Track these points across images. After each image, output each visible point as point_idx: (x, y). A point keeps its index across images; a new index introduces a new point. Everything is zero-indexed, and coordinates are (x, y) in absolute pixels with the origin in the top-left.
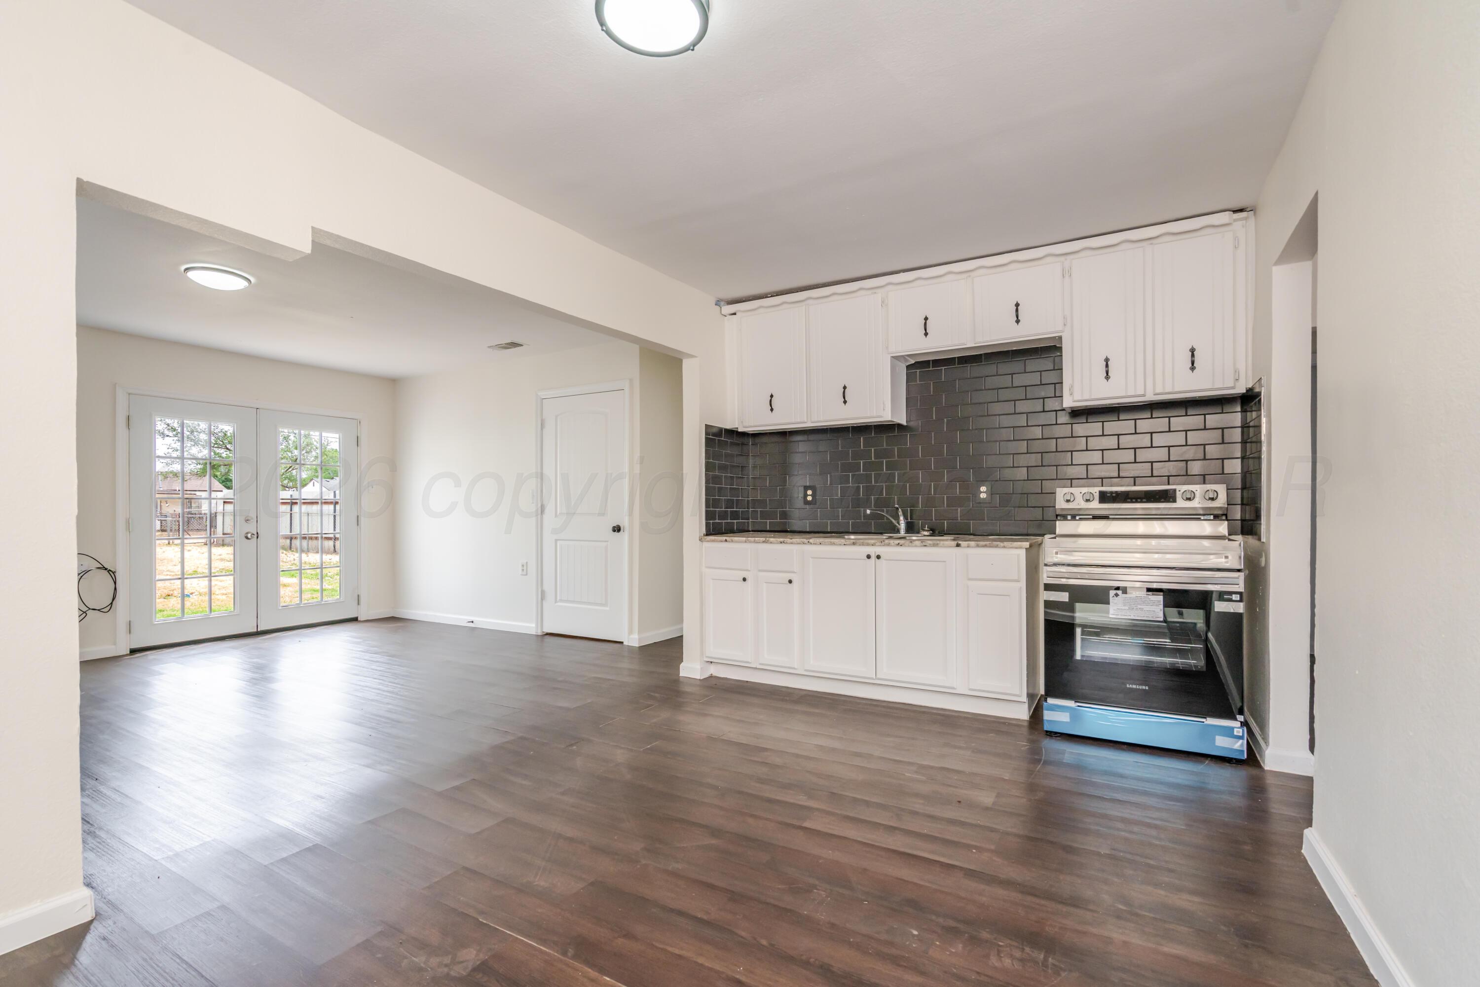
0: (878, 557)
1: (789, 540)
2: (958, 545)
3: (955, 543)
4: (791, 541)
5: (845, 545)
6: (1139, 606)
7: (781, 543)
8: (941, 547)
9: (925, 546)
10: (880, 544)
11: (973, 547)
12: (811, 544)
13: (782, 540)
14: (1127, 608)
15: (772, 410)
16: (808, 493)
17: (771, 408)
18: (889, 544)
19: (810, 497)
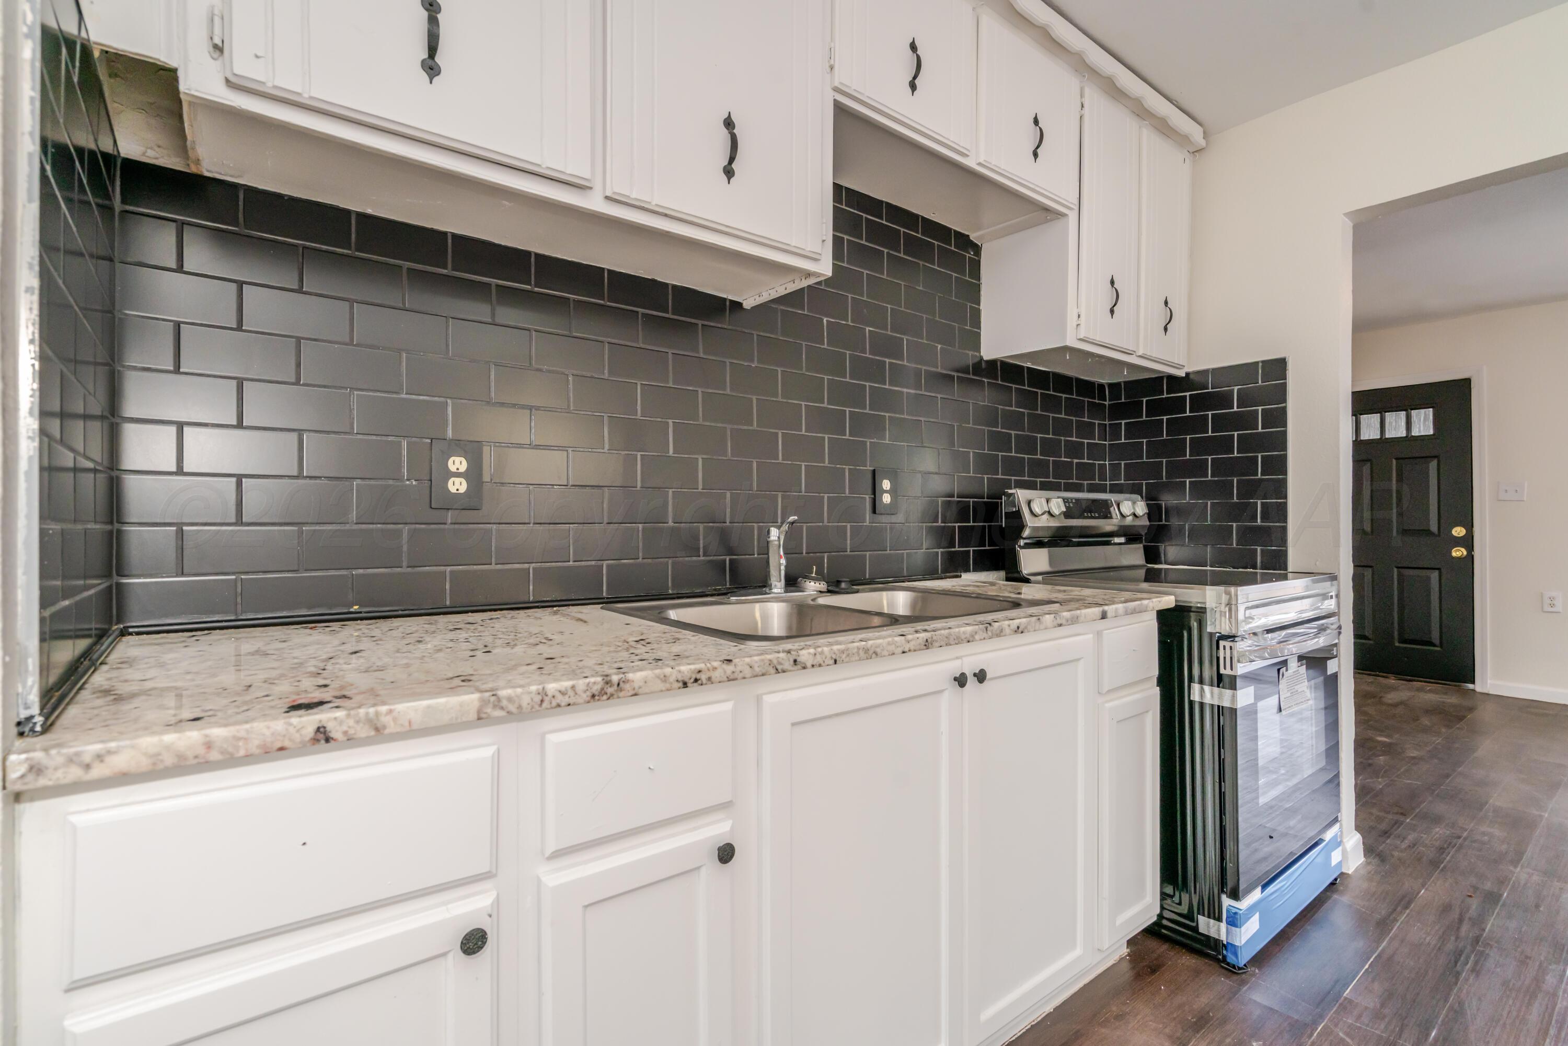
2: (1104, 616)
7: (685, 685)
9: (1060, 625)
10: (985, 634)
15: (431, 68)
16: (453, 468)
17: (426, 56)
18: (1002, 631)
19: (457, 480)
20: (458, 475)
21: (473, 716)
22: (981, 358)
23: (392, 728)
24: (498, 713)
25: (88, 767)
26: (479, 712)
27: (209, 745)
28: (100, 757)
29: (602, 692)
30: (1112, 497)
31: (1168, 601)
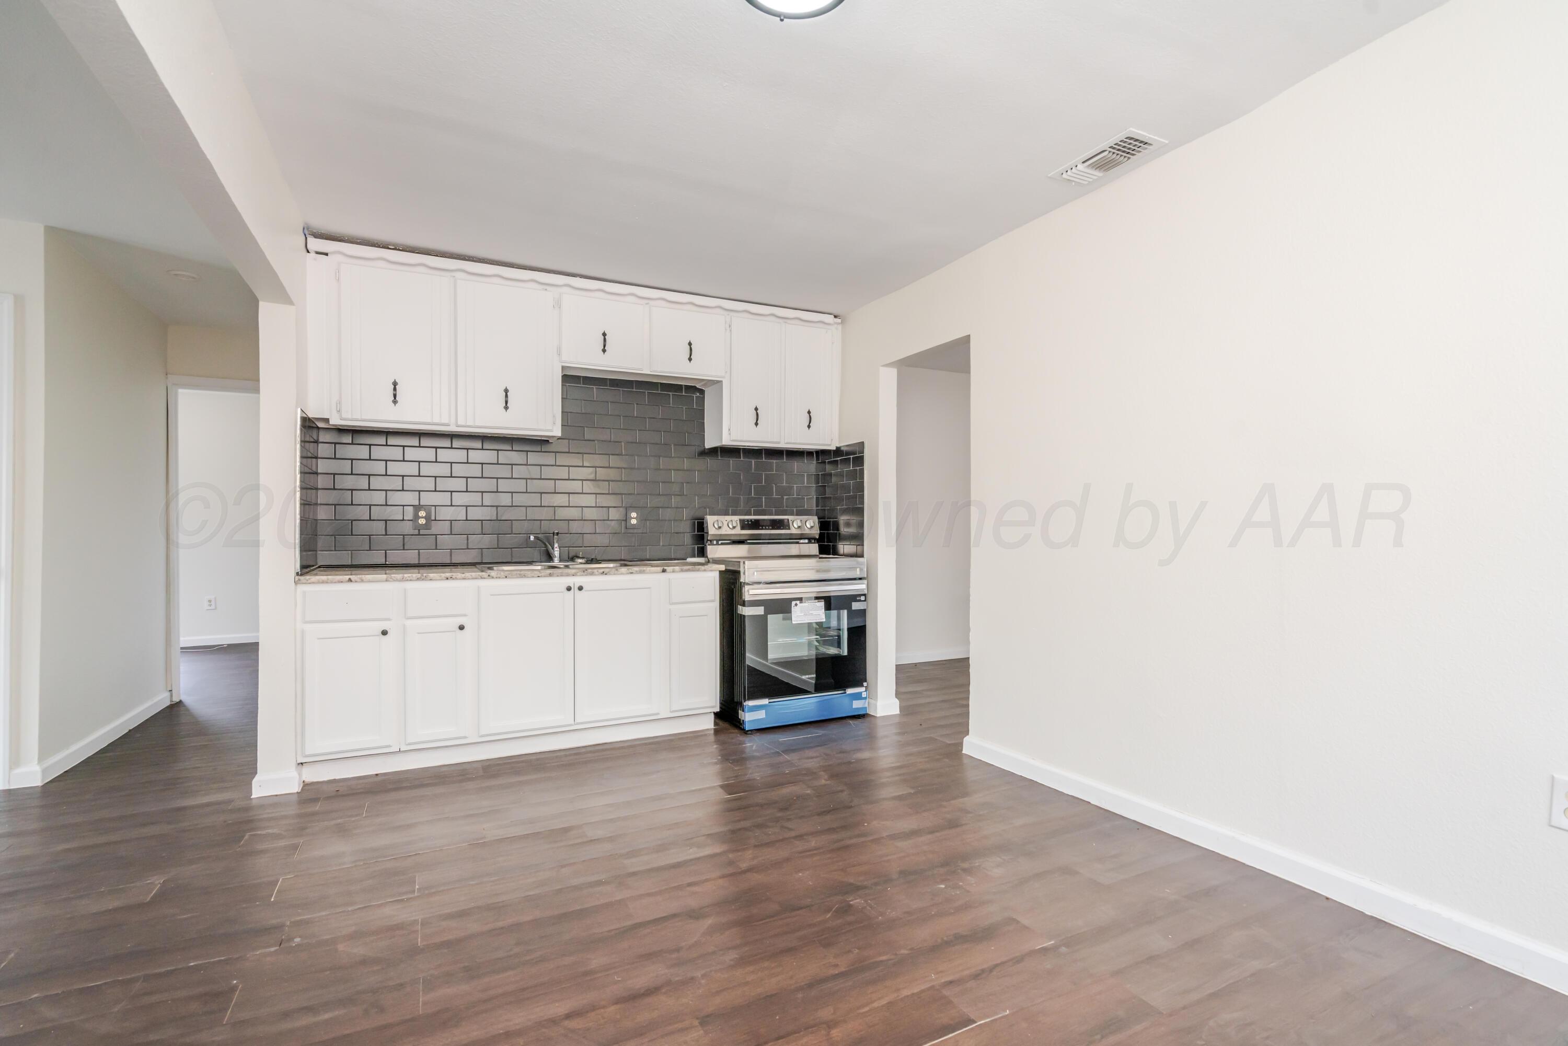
0: (580, 588)
1: (460, 575)
2: (664, 571)
3: (660, 569)
4: (463, 575)
5: (538, 577)
6: (811, 612)
7: (447, 579)
8: (648, 573)
9: (632, 573)
10: (583, 573)
11: (678, 572)
12: (493, 578)
13: (448, 575)
14: (803, 614)
15: (395, 402)
16: (420, 515)
17: (393, 399)
18: (593, 573)
19: (422, 519)
20: (422, 517)
21: (385, 580)
22: (705, 448)
23: (365, 580)
24: (391, 580)
25: (307, 580)
26: (386, 579)
27: (328, 579)
28: (309, 579)
29: (420, 578)
30: (790, 518)
31: (722, 567)
